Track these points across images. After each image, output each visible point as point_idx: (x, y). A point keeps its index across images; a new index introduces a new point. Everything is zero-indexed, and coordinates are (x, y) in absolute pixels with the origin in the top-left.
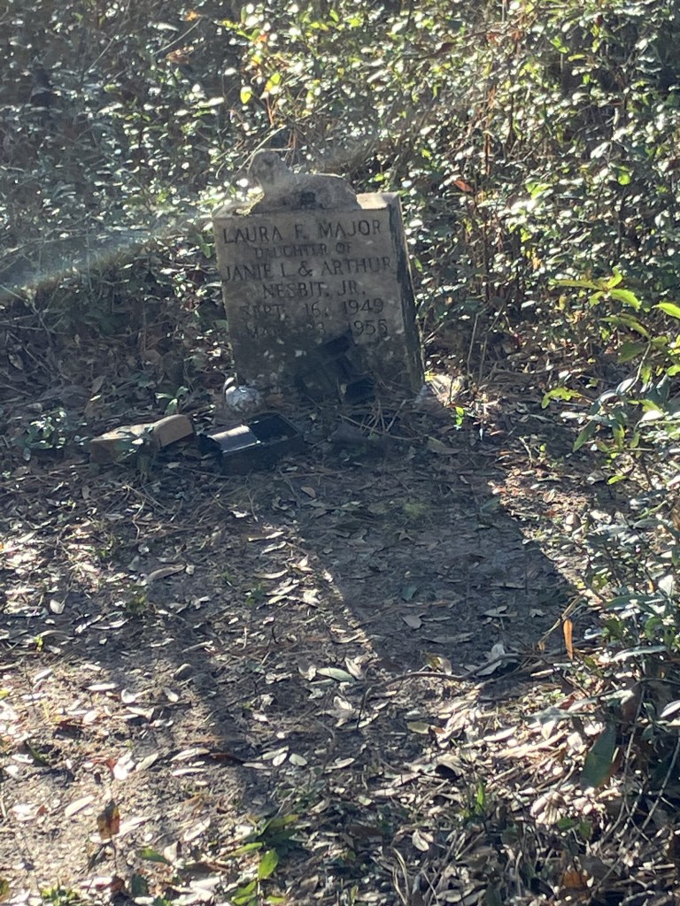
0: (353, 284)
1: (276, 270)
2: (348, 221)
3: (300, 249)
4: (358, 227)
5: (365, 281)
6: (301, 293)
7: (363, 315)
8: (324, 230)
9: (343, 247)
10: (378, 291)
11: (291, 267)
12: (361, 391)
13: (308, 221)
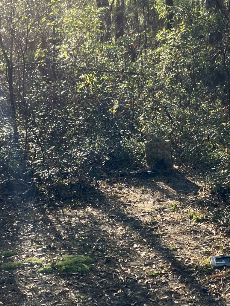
0: (164, 152)
1: (153, 150)
2: (164, 143)
3: (157, 147)
4: (165, 144)
5: (166, 152)
6: (157, 154)
7: (165, 157)
8: (160, 144)
9: (163, 147)
10: (168, 153)
11: (155, 150)
12: (165, 167)
13: (158, 143)
